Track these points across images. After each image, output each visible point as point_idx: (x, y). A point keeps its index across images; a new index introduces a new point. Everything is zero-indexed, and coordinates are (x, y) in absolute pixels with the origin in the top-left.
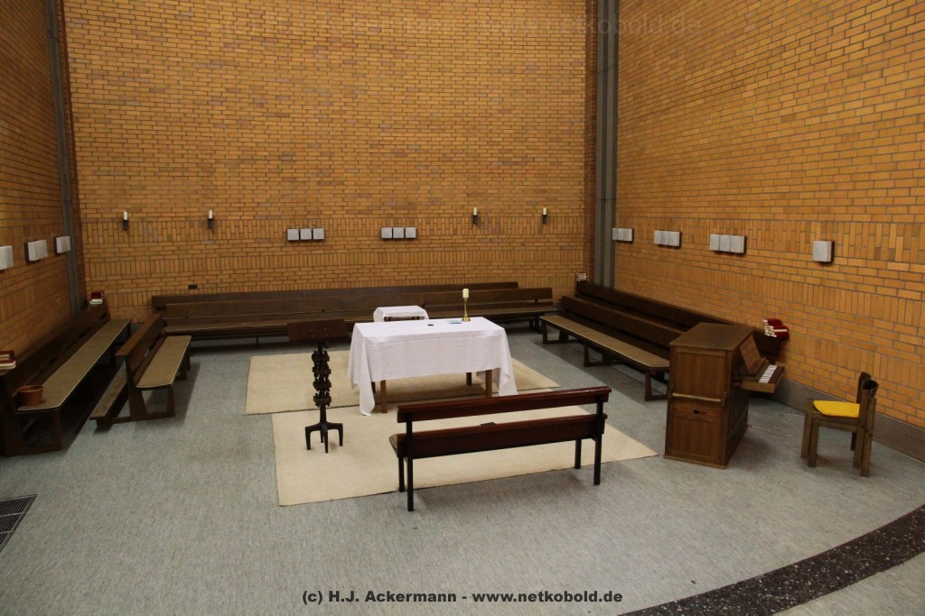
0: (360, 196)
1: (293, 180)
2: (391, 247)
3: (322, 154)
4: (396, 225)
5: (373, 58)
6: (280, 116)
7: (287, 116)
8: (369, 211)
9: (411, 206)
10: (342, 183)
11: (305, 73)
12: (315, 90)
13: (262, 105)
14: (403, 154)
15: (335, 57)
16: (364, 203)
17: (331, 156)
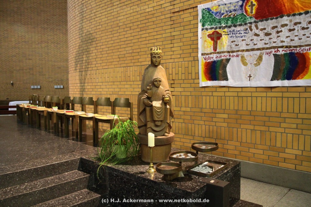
0: (49, 78)
1: (33, 74)
2: (57, 90)
3: (40, 68)
4: (58, 85)
5: (52, 45)
6: (30, 59)
7: (31, 59)
8: (52, 82)
9: (62, 80)
10: (45, 75)
11: (36, 49)
12: (38, 53)
13: (25, 57)
14: (60, 68)
15: (43, 45)
16: (51, 80)
17: (42, 68)
